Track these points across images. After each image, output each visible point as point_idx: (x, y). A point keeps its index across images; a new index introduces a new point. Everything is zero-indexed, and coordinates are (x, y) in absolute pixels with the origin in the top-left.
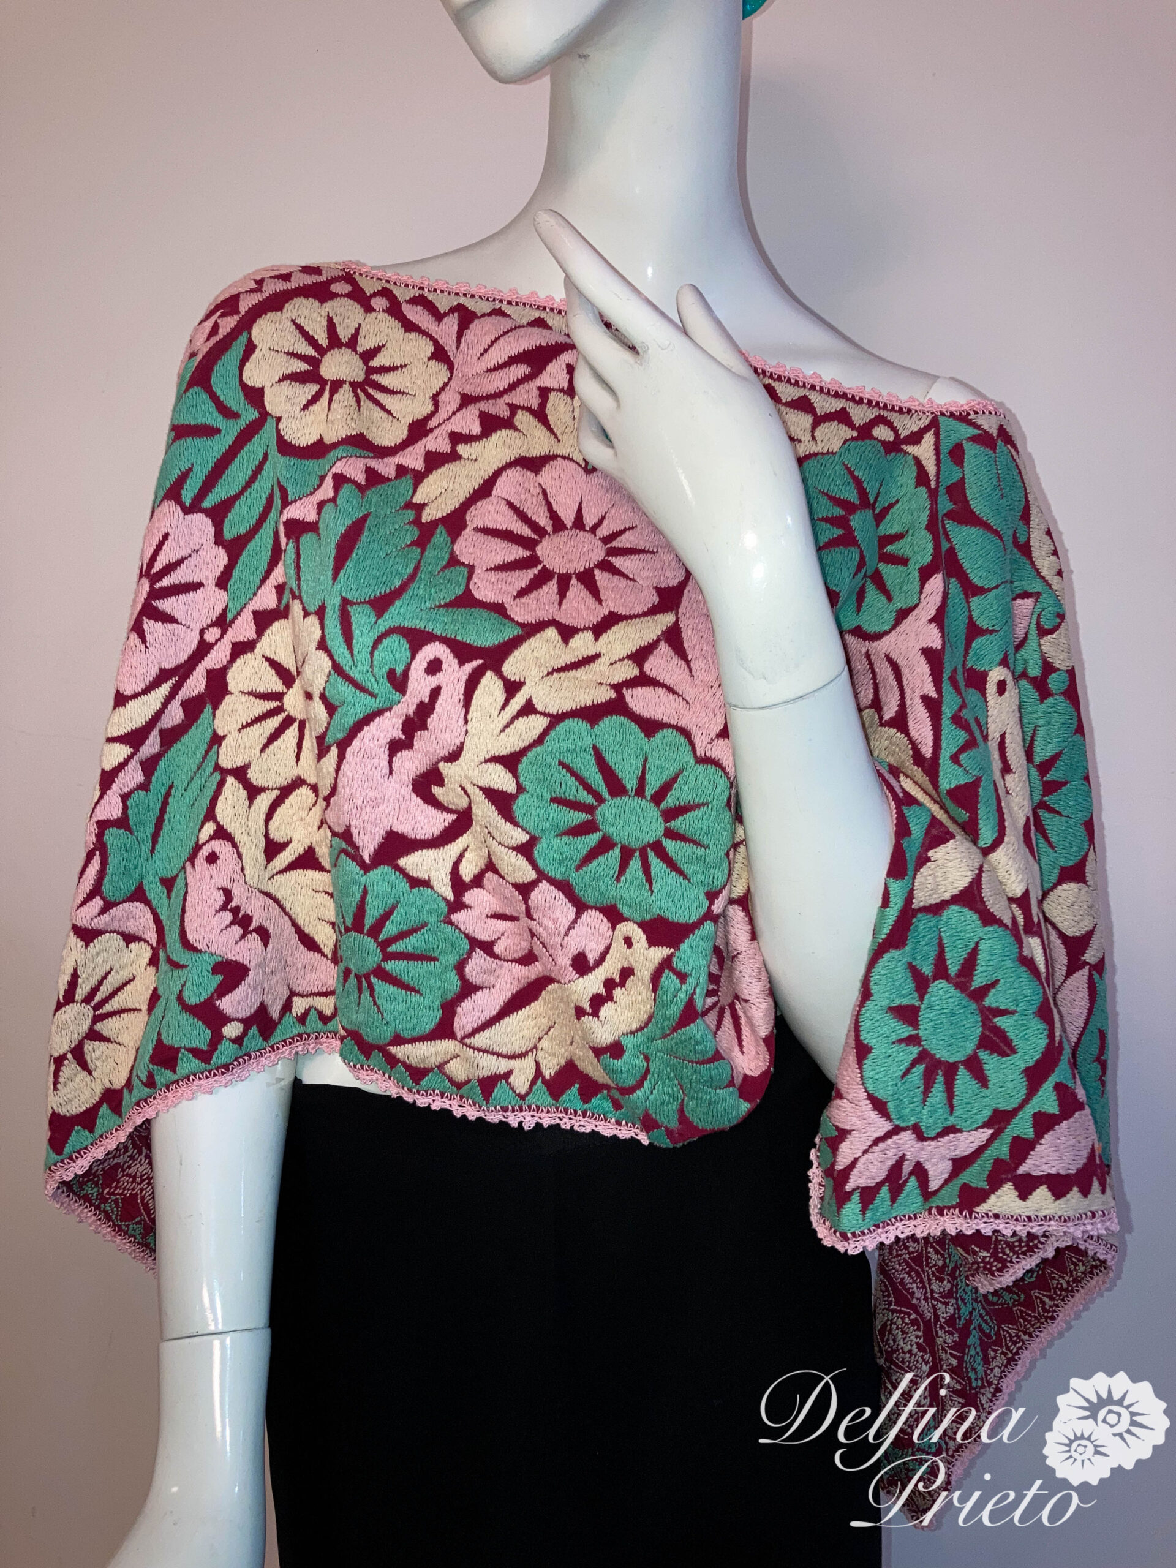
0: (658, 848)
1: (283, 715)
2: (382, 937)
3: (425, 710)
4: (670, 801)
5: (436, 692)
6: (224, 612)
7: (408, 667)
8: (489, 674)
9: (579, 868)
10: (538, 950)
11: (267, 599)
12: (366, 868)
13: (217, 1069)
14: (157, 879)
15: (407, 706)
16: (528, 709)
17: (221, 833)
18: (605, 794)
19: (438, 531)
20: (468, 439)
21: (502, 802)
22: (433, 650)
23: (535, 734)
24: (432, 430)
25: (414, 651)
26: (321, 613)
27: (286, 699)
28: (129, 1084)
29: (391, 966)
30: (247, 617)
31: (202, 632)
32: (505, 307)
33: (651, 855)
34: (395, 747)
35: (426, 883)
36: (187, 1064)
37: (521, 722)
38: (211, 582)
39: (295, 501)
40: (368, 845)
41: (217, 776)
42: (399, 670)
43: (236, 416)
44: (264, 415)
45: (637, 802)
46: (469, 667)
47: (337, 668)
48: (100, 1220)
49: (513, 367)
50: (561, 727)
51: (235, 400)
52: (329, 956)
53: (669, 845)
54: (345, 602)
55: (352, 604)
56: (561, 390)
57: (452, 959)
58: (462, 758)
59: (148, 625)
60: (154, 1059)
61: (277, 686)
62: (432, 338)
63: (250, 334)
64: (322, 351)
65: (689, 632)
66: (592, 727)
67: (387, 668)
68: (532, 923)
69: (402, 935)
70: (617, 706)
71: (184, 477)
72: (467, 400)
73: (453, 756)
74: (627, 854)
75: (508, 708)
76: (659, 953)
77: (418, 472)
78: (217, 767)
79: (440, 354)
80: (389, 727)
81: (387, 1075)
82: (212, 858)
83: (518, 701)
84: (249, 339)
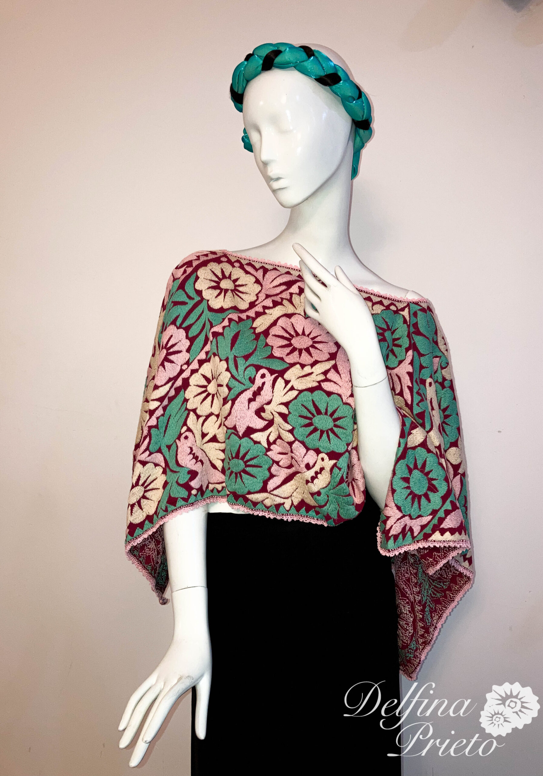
0: (332, 430)
1: (207, 393)
2: (245, 460)
3: (260, 389)
4: (335, 416)
5: (264, 384)
6: (189, 360)
7: (255, 376)
8: (280, 378)
9: (307, 437)
10: (294, 462)
11: (202, 356)
12: (240, 438)
13: (190, 504)
14: (165, 446)
15: (255, 388)
16: (292, 388)
17: (189, 430)
18: (316, 414)
19: (261, 336)
20: (269, 308)
21: (284, 416)
22: (262, 371)
23: (294, 396)
24: (257, 305)
25: (257, 371)
26: (227, 360)
27: (208, 387)
28: (156, 512)
29: (248, 469)
30: (196, 362)
31: (181, 366)
32: (277, 267)
33: (330, 432)
34: (250, 401)
35: (259, 443)
36: (180, 503)
37: (290, 393)
38: (184, 350)
39: (215, 326)
40: (241, 430)
41: (187, 412)
42: (252, 377)
43: (193, 299)
44: (202, 299)
45: (325, 416)
46: (274, 376)
47: (232, 376)
48: (138, 563)
49: (281, 286)
50: (302, 394)
51: (192, 294)
52: (220, 471)
53: (335, 429)
54: (235, 357)
55: (237, 357)
56: (296, 294)
57: (267, 467)
58: (271, 404)
59: (166, 364)
60: (168, 502)
61: (205, 383)
62: (255, 276)
63: (197, 273)
64: (220, 280)
65: (340, 366)
66: (312, 394)
67: (249, 377)
68: (293, 455)
69: (251, 459)
70: (319, 388)
71: (177, 317)
72: (268, 296)
73: (269, 403)
74: (322, 432)
75: (286, 388)
76: (333, 462)
77: (252, 318)
78: (186, 409)
79: (257, 281)
80: (248, 394)
81: (243, 506)
82: (186, 438)
83: (289, 386)
84: (197, 276)
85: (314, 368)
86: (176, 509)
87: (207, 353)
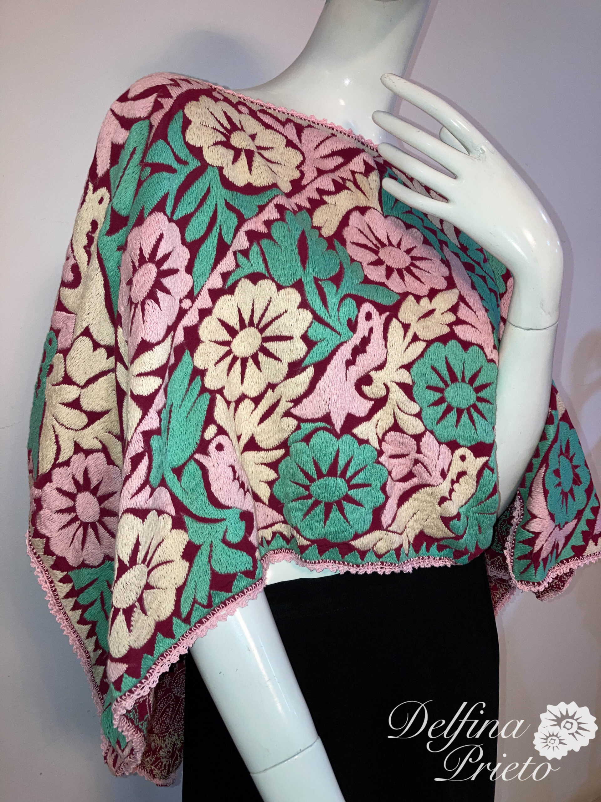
0: (474, 406)
1: (232, 356)
2: (348, 475)
3: (366, 341)
4: (478, 383)
5: (371, 330)
6: (192, 288)
7: (357, 317)
8: (394, 320)
9: (438, 423)
10: (419, 470)
11: (216, 282)
12: (338, 436)
13: (258, 581)
14: (170, 469)
15: (356, 339)
16: (415, 338)
17: (221, 431)
18: (449, 382)
19: (334, 242)
20: (329, 193)
21: (407, 389)
22: (367, 307)
23: (419, 352)
24: (305, 186)
25: (359, 307)
26: (299, 286)
27: (233, 346)
28: (176, 612)
29: (353, 493)
30: (205, 294)
31: (181, 301)
32: (312, 124)
33: (472, 410)
34: (350, 363)
35: (367, 442)
36: (241, 583)
37: (413, 345)
38: (182, 269)
39: (250, 219)
40: (338, 422)
41: (207, 396)
42: (353, 318)
43: (185, 163)
44: (204, 166)
45: (463, 384)
46: (384, 316)
47: (317, 318)
49: (335, 157)
50: (432, 348)
51: (184, 154)
53: (479, 405)
54: (316, 280)
55: (320, 280)
56: (361, 173)
57: (379, 484)
58: (385, 368)
59: (160, 295)
60: (212, 587)
61: (227, 337)
62: (284, 135)
63: (183, 112)
64: (229, 131)
65: (468, 297)
66: (445, 346)
67: (347, 319)
68: (420, 456)
69: (356, 474)
70: (450, 336)
71: (165, 197)
72: (321, 172)
73: (380, 367)
74: (460, 412)
75: (406, 338)
76: (482, 460)
77: (308, 210)
78: (204, 389)
79: (290, 144)
80: (345, 352)
82: (220, 447)
83: (410, 334)
84: (185, 116)
85: (435, 300)
86: (233, 597)
87: (225, 276)
